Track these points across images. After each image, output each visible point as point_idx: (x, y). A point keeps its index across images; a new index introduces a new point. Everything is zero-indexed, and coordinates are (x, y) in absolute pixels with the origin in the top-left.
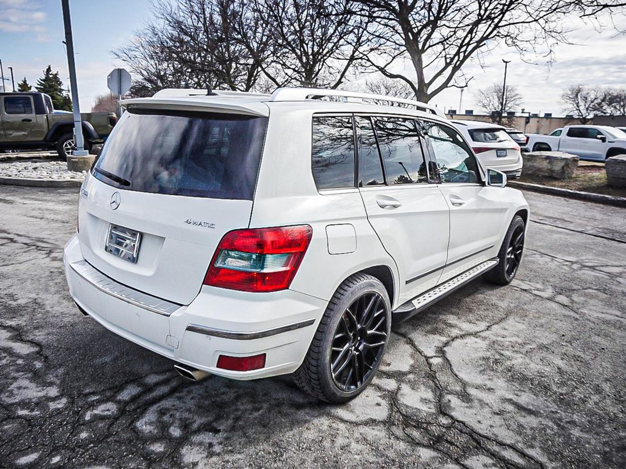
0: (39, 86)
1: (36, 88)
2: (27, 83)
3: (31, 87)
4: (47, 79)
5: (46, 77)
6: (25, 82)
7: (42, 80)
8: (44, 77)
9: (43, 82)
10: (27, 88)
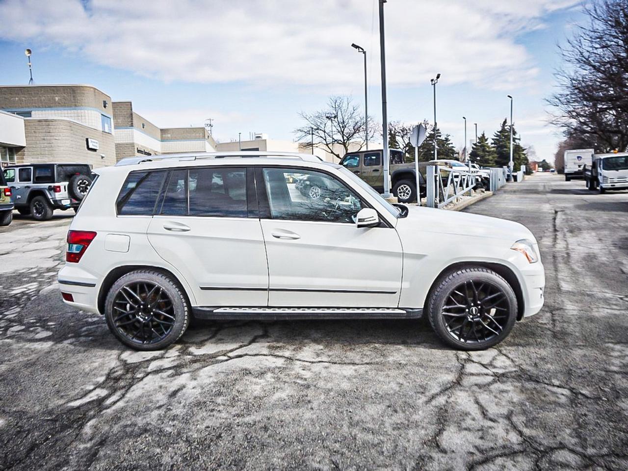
0: (496, 138)
1: (493, 139)
2: (485, 136)
3: (487, 139)
4: (503, 131)
5: (502, 129)
6: (483, 135)
7: (498, 132)
8: (500, 129)
9: (499, 134)
10: (484, 140)
